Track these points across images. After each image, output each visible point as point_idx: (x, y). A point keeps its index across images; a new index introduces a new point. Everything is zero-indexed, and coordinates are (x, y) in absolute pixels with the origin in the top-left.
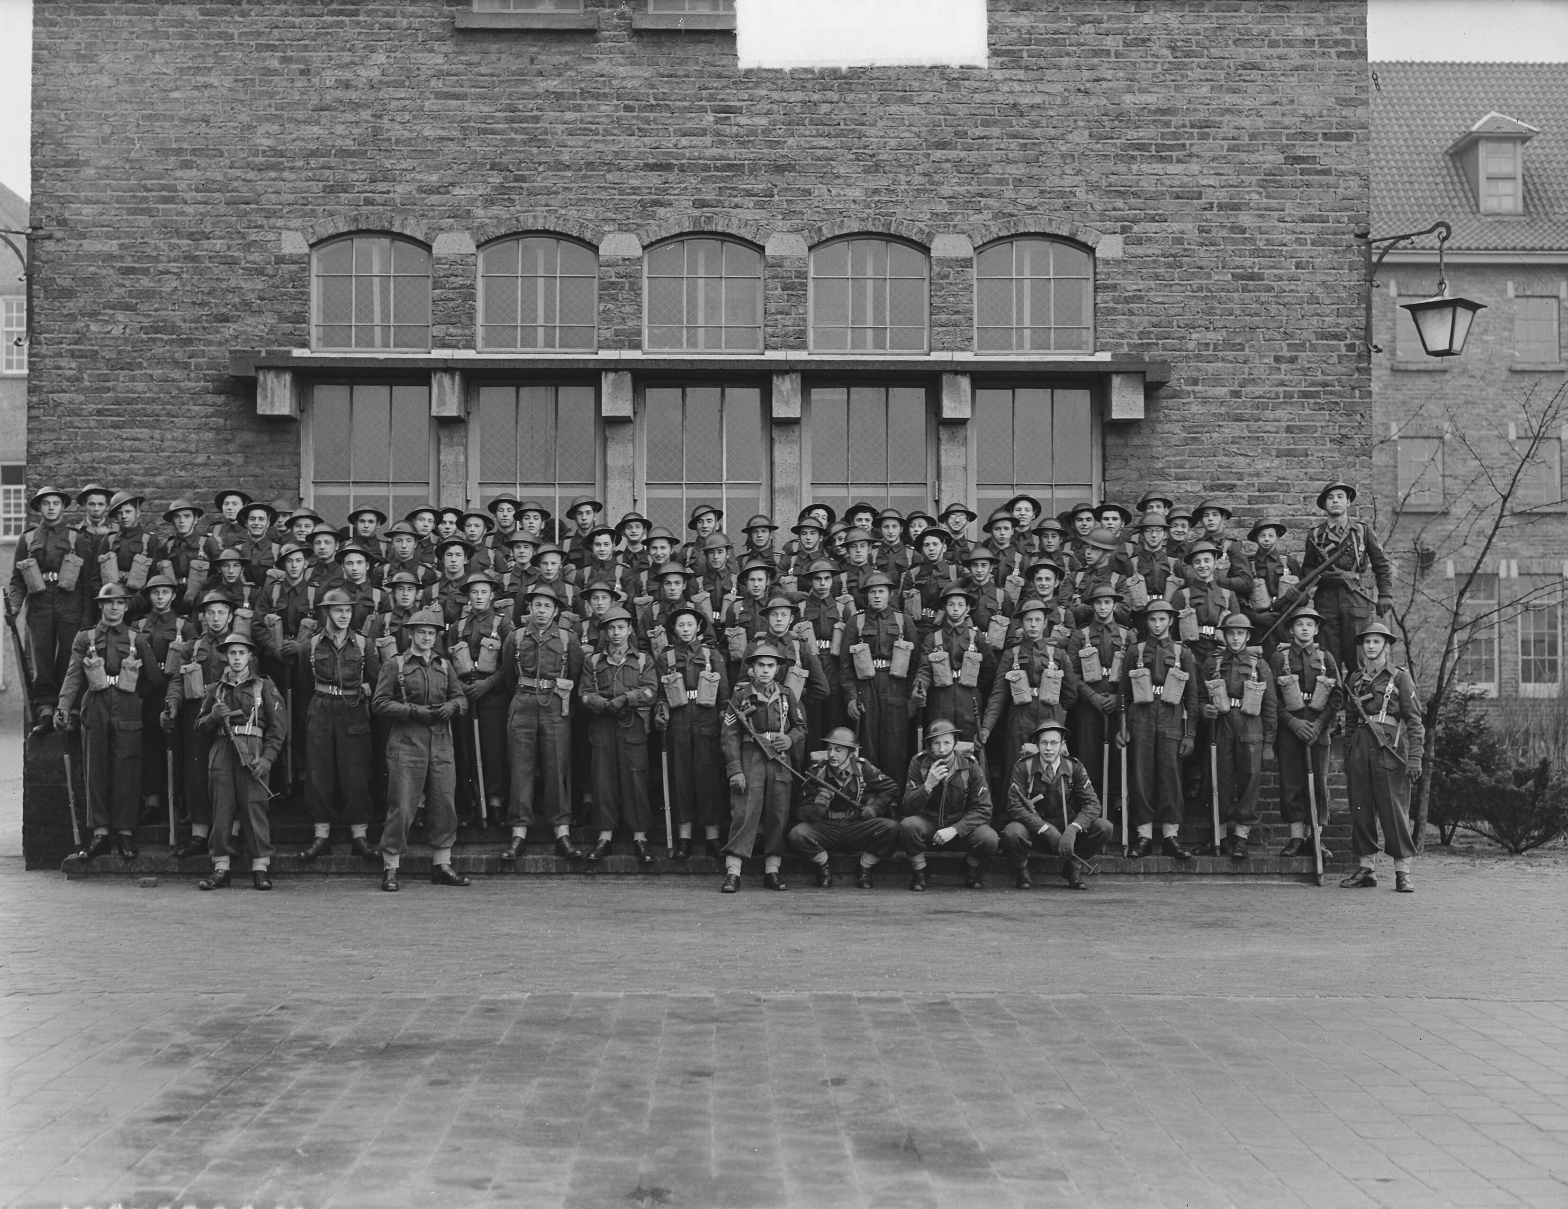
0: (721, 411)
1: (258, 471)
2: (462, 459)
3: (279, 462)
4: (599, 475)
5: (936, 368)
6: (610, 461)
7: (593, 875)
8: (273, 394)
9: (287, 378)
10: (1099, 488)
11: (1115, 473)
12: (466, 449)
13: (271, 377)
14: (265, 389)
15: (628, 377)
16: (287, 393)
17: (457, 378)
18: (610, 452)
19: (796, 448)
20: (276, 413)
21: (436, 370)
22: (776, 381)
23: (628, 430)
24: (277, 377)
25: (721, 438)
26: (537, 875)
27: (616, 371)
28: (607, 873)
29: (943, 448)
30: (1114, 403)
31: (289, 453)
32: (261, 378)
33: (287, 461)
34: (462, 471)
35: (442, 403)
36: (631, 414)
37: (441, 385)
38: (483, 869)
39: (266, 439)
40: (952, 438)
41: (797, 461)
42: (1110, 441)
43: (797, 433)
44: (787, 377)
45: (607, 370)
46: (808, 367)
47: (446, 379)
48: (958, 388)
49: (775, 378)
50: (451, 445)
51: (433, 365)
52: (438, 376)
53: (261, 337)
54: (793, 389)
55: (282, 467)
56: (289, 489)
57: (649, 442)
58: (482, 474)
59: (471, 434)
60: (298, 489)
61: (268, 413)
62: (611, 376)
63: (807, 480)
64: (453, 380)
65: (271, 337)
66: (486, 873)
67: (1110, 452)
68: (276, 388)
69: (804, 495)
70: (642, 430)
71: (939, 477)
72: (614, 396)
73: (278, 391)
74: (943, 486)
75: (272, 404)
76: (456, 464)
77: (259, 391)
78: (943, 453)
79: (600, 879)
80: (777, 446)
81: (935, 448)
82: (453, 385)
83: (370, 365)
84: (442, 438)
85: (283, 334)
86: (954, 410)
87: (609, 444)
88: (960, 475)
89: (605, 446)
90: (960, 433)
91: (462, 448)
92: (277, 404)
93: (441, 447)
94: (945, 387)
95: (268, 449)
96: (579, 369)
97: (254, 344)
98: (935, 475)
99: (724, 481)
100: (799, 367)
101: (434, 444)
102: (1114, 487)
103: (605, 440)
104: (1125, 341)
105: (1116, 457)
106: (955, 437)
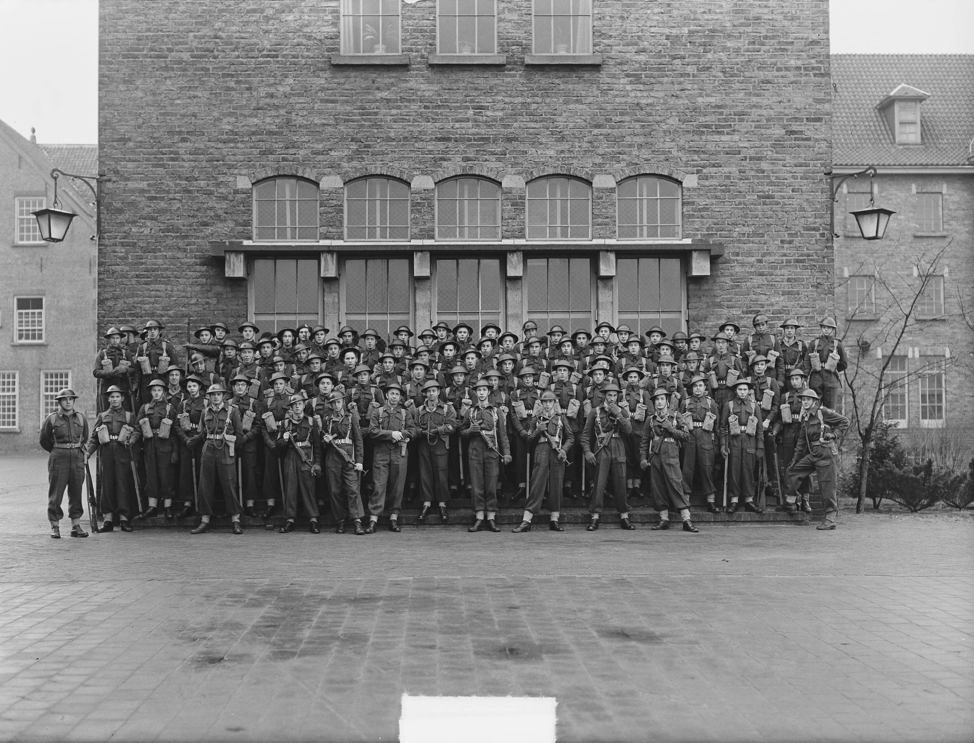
0: (478, 272)
1: (225, 307)
2: (336, 300)
3: (236, 303)
4: (411, 308)
5: (596, 248)
6: (418, 301)
8: (234, 265)
9: (241, 257)
10: (685, 313)
11: (694, 304)
12: (339, 294)
13: (233, 256)
14: (229, 263)
15: (428, 255)
16: (242, 265)
17: (335, 256)
18: (418, 296)
19: (520, 292)
20: (236, 276)
21: (323, 252)
22: (509, 256)
23: (428, 283)
24: (236, 256)
25: (478, 287)
27: (422, 251)
29: (599, 292)
30: (693, 267)
31: (242, 298)
32: (228, 257)
33: (241, 302)
34: (336, 306)
35: (326, 269)
36: (429, 275)
37: (326, 260)
39: (229, 290)
40: (605, 286)
41: (520, 299)
42: (691, 287)
43: (520, 284)
44: (515, 255)
45: (416, 251)
46: (527, 248)
47: (329, 257)
48: (609, 259)
49: (508, 255)
50: (331, 292)
51: (321, 249)
52: (324, 255)
53: (226, 234)
54: (518, 261)
55: (237, 305)
56: (242, 317)
57: (439, 289)
58: (347, 309)
59: (340, 287)
61: (231, 276)
62: (419, 254)
63: (526, 309)
64: (333, 257)
65: (232, 234)
67: (691, 293)
68: (236, 263)
69: (524, 318)
70: (435, 283)
71: (598, 307)
72: (421, 265)
74: (600, 313)
75: (234, 271)
76: (333, 303)
77: (226, 264)
78: (600, 295)
80: (509, 292)
81: (595, 292)
82: (333, 260)
83: (287, 249)
84: (326, 289)
85: (238, 232)
86: (606, 271)
87: (417, 291)
88: (609, 307)
89: (415, 293)
90: (609, 284)
91: (336, 294)
92: (236, 271)
93: (325, 294)
94: (601, 259)
95: (230, 295)
96: (401, 251)
97: (222, 238)
98: (595, 307)
99: (480, 311)
100: (522, 248)
101: (320, 292)
102: (693, 313)
103: (415, 289)
104: (699, 233)
105: (695, 296)
106: (606, 286)
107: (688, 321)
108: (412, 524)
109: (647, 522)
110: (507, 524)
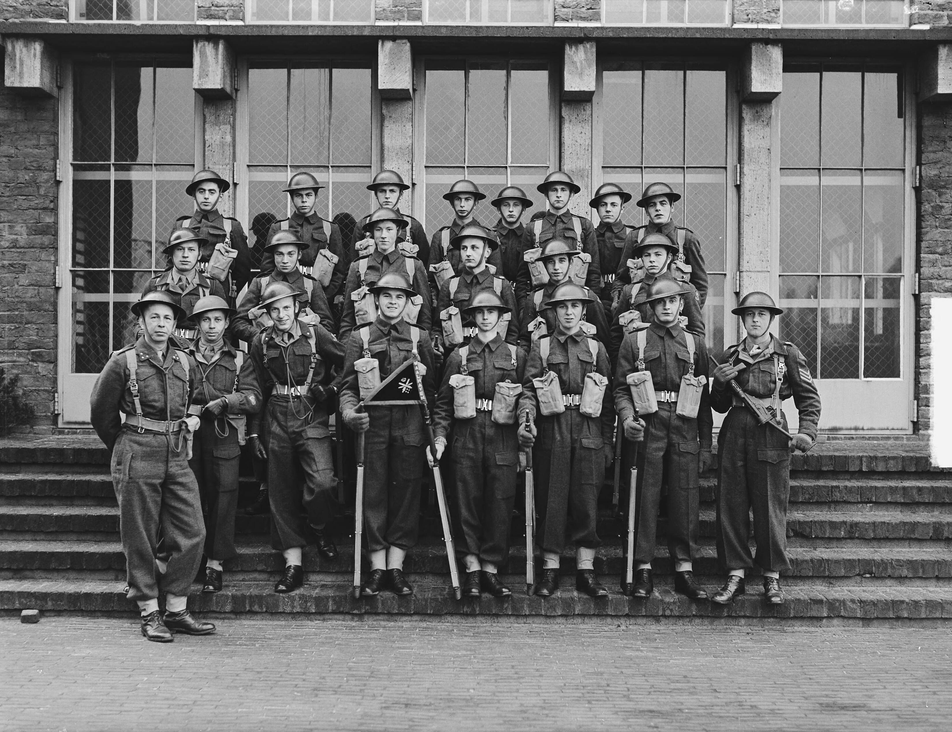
0: (507, 89)
1: (12, 151)
2: (229, 138)
3: (34, 142)
4: (375, 158)
5: (745, 36)
6: (387, 142)
7: (360, 616)
8: (22, 64)
9: (38, 47)
10: (913, 173)
11: (932, 156)
12: (233, 128)
13: (19, 46)
14: (13, 58)
15: (407, 47)
16: (37, 64)
17: (221, 47)
18: (386, 131)
19: (588, 128)
20: (25, 85)
21: (199, 38)
22: (569, 52)
23: (406, 108)
24: (26, 46)
25: (506, 118)
26: (294, 615)
27: (394, 39)
28: (377, 614)
29: (746, 129)
30: (940, 76)
31: (46, 132)
32: (9, 47)
33: (43, 141)
34: (228, 151)
35: (204, 74)
36: (409, 87)
37: (203, 55)
38: (228, 608)
39: (20, 117)
40: (757, 117)
41: (588, 141)
42: (927, 122)
43: (588, 112)
44: (581, 47)
45: (385, 38)
46: (604, 34)
47: (209, 48)
48: (769, 60)
49: (567, 48)
50: (217, 123)
51: (194, 32)
52: (200, 44)
53: (15, 8)
54: (587, 60)
55: (37, 147)
56: (45, 170)
57: (430, 123)
58: (251, 156)
59: (238, 115)
60: (54, 170)
61: (17, 85)
62: (389, 45)
63: (598, 163)
64: (217, 49)
65: (27, 7)
66: (232, 612)
67: (927, 133)
68: (25, 59)
69: (595, 178)
70: (422, 110)
71: (740, 159)
72: (392, 65)
73: (27, 62)
74: (746, 169)
75: (21, 75)
76: (223, 145)
77: (7, 61)
78: (746, 133)
79: (370, 621)
80: (567, 127)
81: (736, 129)
82: (217, 54)
83: (126, 32)
84: (208, 116)
85: (39, 5)
86: (763, 83)
87: (386, 123)
88: (763, 158)
89: (382, 126)
90: (765, 112)
91: (228, 127)
92: (26, 76)
93: (207, 126)
94: (754, 57)
95: (23, 127)
96: (353, 36)
97: (8, 15)
98: (736, 158)
99: (509, 164)
100: (595, 35)
101: (199, 122)
102: (930, 172)
103: (382, 119)
104: (945, 13)
105: (934, 138)
106: (760, 116)
107: (918, 190)
108: (348, 613)
109: (877, 618)
110: (562, 616)
